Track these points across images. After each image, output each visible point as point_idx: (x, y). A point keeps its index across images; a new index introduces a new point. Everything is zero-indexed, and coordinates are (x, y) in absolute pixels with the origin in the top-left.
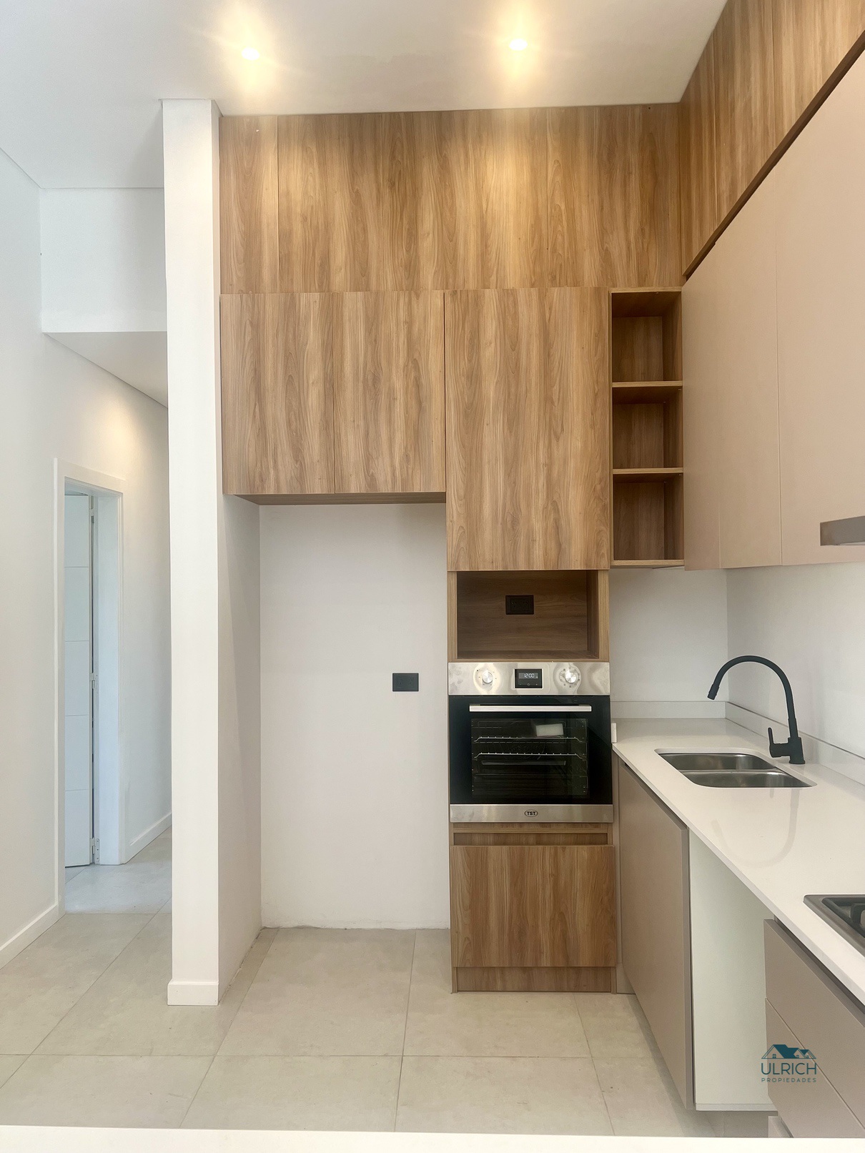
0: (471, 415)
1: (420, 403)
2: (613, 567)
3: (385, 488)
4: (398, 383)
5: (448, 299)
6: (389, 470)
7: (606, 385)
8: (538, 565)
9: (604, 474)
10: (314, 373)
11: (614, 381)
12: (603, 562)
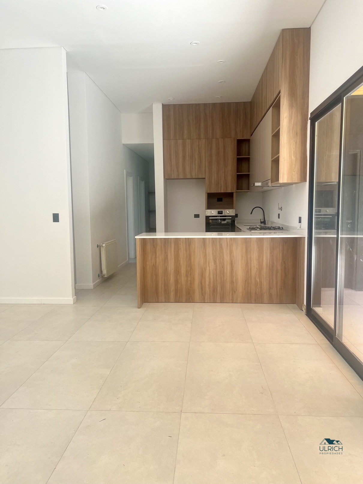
0: (210, 163)
1: (201, 161)
2: (236, 192)
3: (194, 177)
4: (197, 157)
5: (206, 141)
6: (195, 173)
7: (236, 157)
8: (222, 192)
9: (235, 174)
10: (181, 155)
11: (237, 156)
12: (234, 191)
